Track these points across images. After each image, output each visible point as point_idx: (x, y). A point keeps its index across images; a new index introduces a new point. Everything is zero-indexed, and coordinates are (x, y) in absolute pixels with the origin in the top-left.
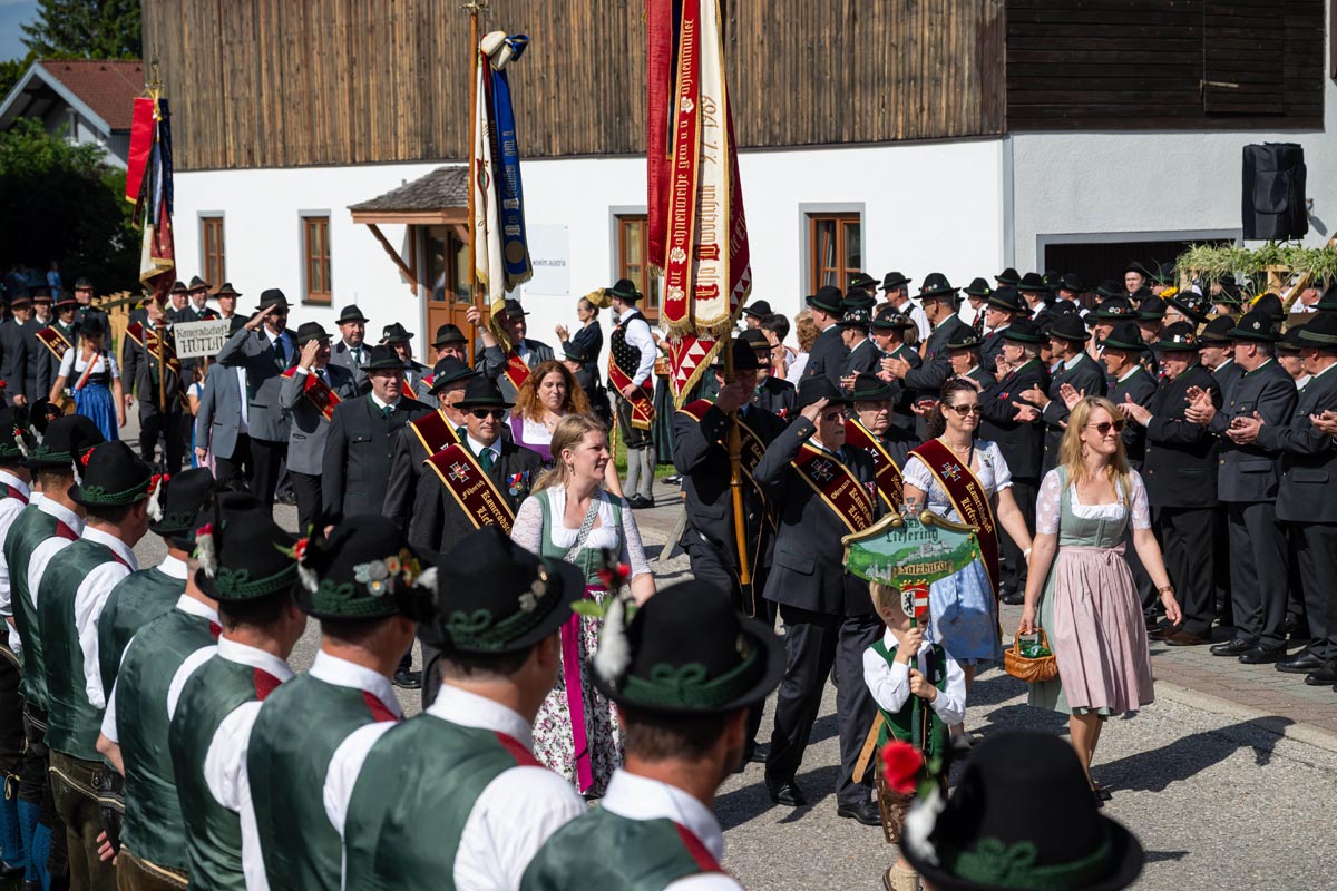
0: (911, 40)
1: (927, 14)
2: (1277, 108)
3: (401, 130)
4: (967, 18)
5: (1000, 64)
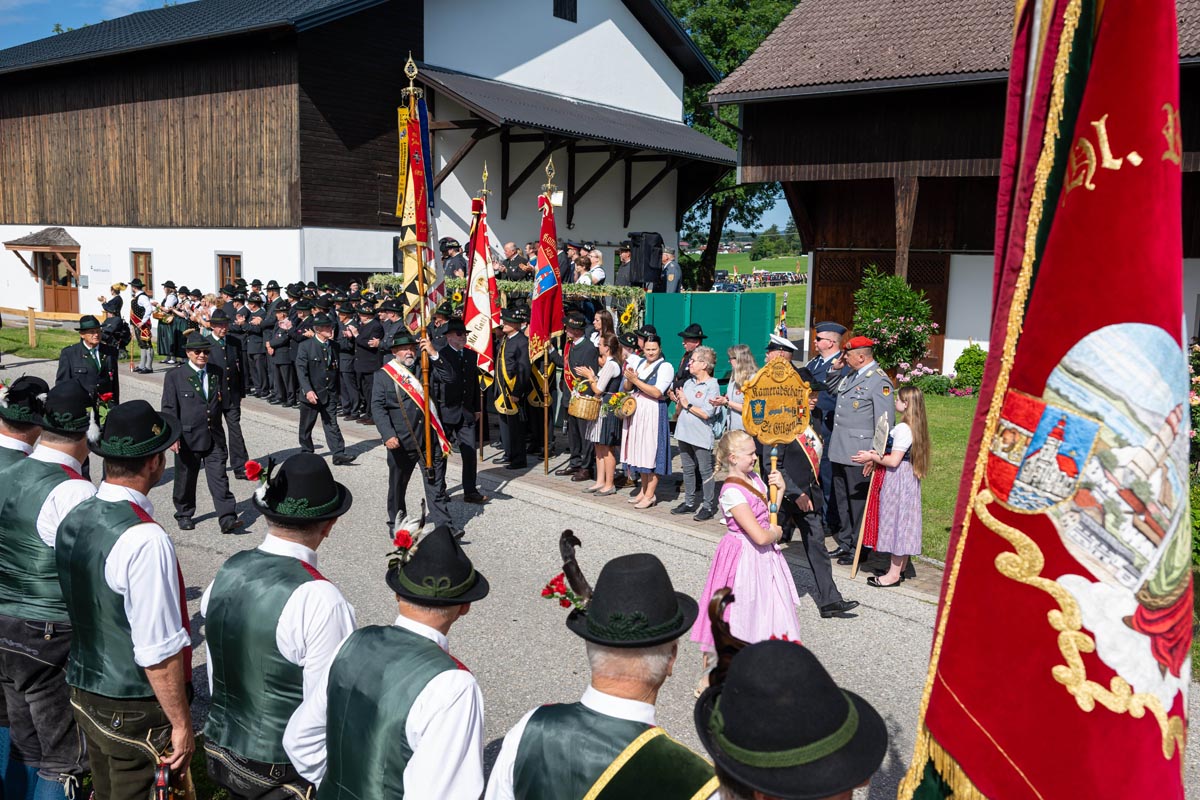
0: (261, 188)
1: (268, 178)
3: (29, 210)
4: (284, 180)
5: (298, 200)
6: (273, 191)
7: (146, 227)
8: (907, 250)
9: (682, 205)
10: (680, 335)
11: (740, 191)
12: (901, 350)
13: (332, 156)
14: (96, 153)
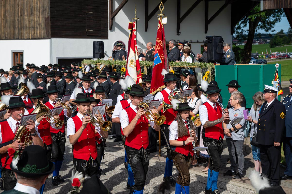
1: (35, 15)
2: (100, 35)
4: (43, 16)
5: (49, 25)
6: (37, 21)
11: (263, 14)
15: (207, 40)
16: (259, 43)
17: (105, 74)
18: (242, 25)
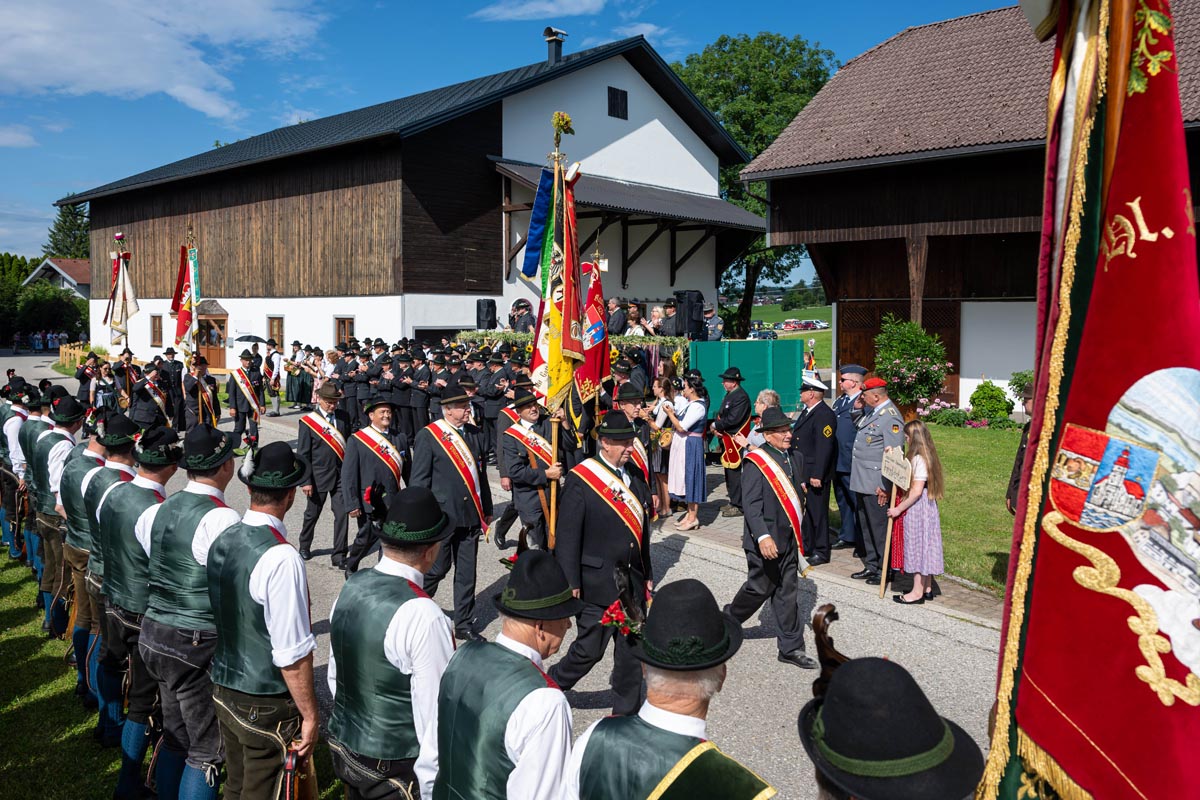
0: (371, 263)
1: (377, 255)
2: (488, 288)
4: (390, 256)
5: (401, 272)
6: (380, 265)
7: (280, 297)
8: (920, 299)
9: (720, 267)
10: (721, 376)
11: (771, 253)
12: (920, 387)
13: (428, 236)
14: (243, 239)
15: (675, 297)
16: (762, 302)
17: (500, 357)
18: (734, 272)
